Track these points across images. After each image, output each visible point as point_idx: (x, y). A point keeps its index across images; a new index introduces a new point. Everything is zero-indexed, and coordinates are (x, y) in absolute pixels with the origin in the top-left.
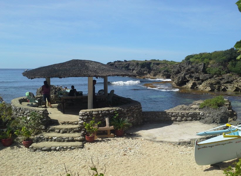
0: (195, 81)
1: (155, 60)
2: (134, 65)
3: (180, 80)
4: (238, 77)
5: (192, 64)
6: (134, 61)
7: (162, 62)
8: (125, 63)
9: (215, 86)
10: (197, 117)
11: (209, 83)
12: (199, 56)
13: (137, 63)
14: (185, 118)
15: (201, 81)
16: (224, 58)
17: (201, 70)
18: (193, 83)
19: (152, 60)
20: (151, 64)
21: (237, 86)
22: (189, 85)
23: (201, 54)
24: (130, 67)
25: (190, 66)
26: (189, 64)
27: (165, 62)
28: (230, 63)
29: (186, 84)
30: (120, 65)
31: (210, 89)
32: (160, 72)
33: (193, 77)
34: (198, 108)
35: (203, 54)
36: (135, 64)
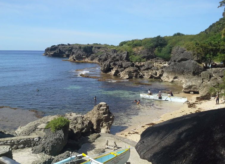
0: (118, 68)
1: (97, 44)
2: (77, 49)
3: (106, 68)
4: (163, 61)
5: (117, 52)
6: (77, 44)
7: (103, 46)
8: (69, 47)
9: (133, 74)
10: (31, 144)
11: (128, 71)
12: (131, 43)
13: (80, 47)
14: (15, 146)
15: (124, 68)
16: (152, 44)
17: (125, 58)
18: (116, 71)
19: (94, 44)
20: (93, 48)
21: (151, 74)
22: (113, 72)
23: (133, 41)
24: (73, 50)
25: (115, 54)
26: (114, 52)
27: (106, 46)
28: (157, 49)
29: (111, 71)
30: (64, 49)
31: (128, 77)
32: (97, 57)
33: (117, 64)
34: (43, 128)
35: (135, 40)
36: (78, 47)
